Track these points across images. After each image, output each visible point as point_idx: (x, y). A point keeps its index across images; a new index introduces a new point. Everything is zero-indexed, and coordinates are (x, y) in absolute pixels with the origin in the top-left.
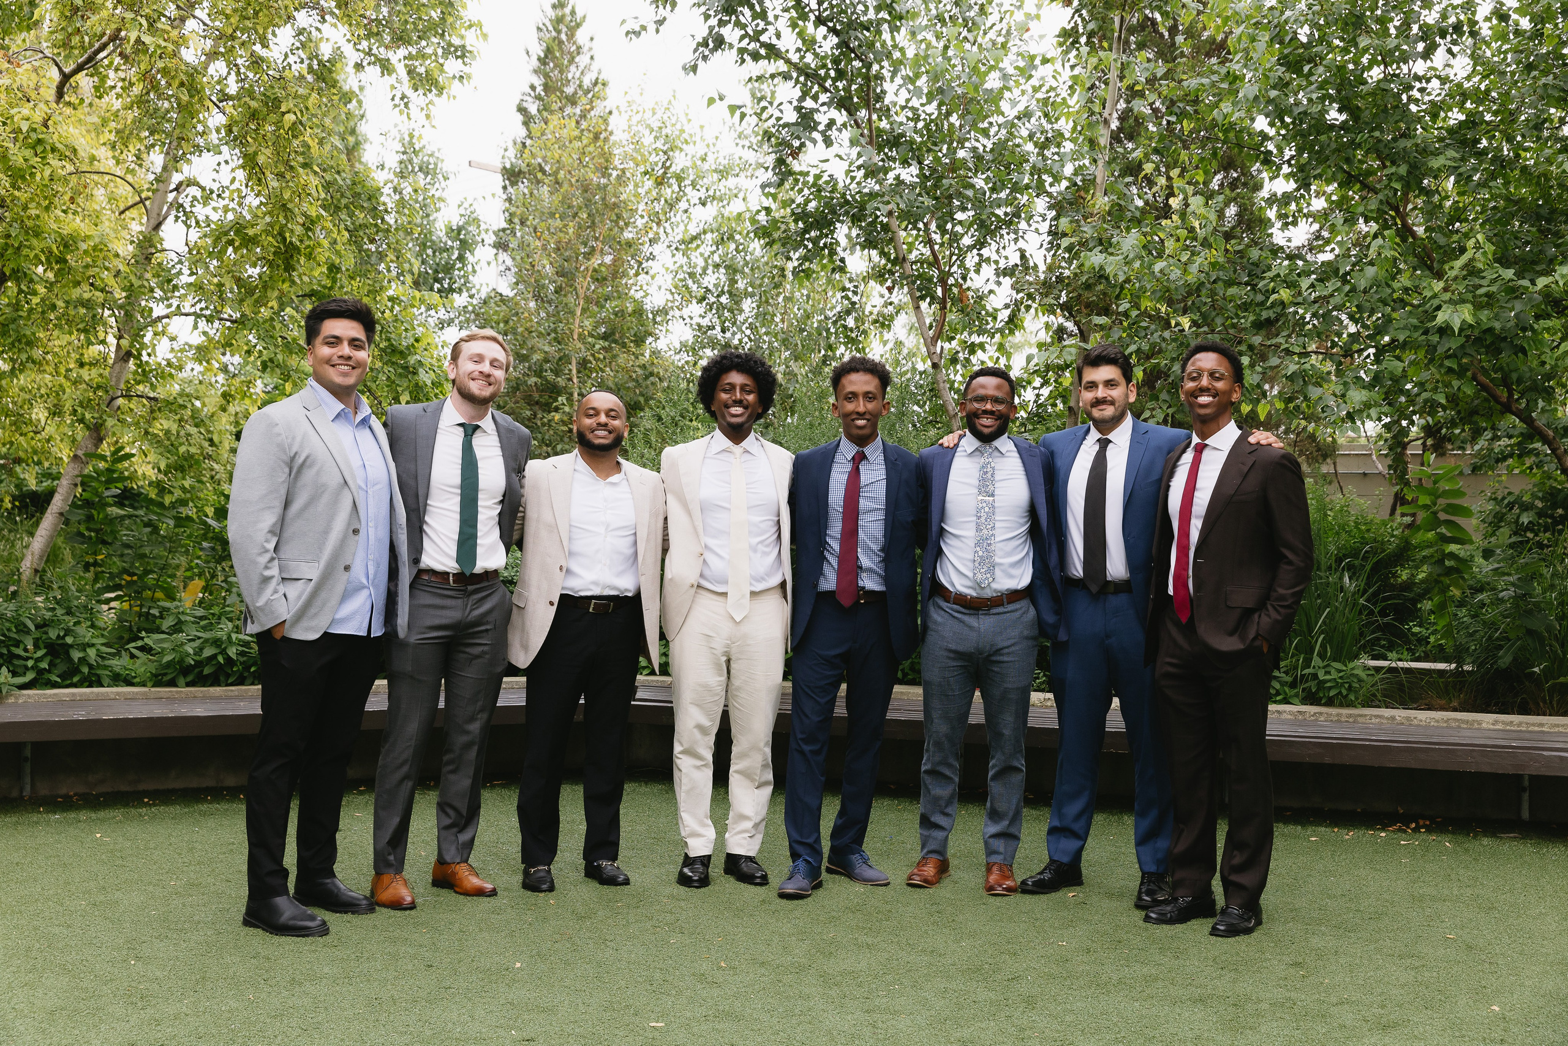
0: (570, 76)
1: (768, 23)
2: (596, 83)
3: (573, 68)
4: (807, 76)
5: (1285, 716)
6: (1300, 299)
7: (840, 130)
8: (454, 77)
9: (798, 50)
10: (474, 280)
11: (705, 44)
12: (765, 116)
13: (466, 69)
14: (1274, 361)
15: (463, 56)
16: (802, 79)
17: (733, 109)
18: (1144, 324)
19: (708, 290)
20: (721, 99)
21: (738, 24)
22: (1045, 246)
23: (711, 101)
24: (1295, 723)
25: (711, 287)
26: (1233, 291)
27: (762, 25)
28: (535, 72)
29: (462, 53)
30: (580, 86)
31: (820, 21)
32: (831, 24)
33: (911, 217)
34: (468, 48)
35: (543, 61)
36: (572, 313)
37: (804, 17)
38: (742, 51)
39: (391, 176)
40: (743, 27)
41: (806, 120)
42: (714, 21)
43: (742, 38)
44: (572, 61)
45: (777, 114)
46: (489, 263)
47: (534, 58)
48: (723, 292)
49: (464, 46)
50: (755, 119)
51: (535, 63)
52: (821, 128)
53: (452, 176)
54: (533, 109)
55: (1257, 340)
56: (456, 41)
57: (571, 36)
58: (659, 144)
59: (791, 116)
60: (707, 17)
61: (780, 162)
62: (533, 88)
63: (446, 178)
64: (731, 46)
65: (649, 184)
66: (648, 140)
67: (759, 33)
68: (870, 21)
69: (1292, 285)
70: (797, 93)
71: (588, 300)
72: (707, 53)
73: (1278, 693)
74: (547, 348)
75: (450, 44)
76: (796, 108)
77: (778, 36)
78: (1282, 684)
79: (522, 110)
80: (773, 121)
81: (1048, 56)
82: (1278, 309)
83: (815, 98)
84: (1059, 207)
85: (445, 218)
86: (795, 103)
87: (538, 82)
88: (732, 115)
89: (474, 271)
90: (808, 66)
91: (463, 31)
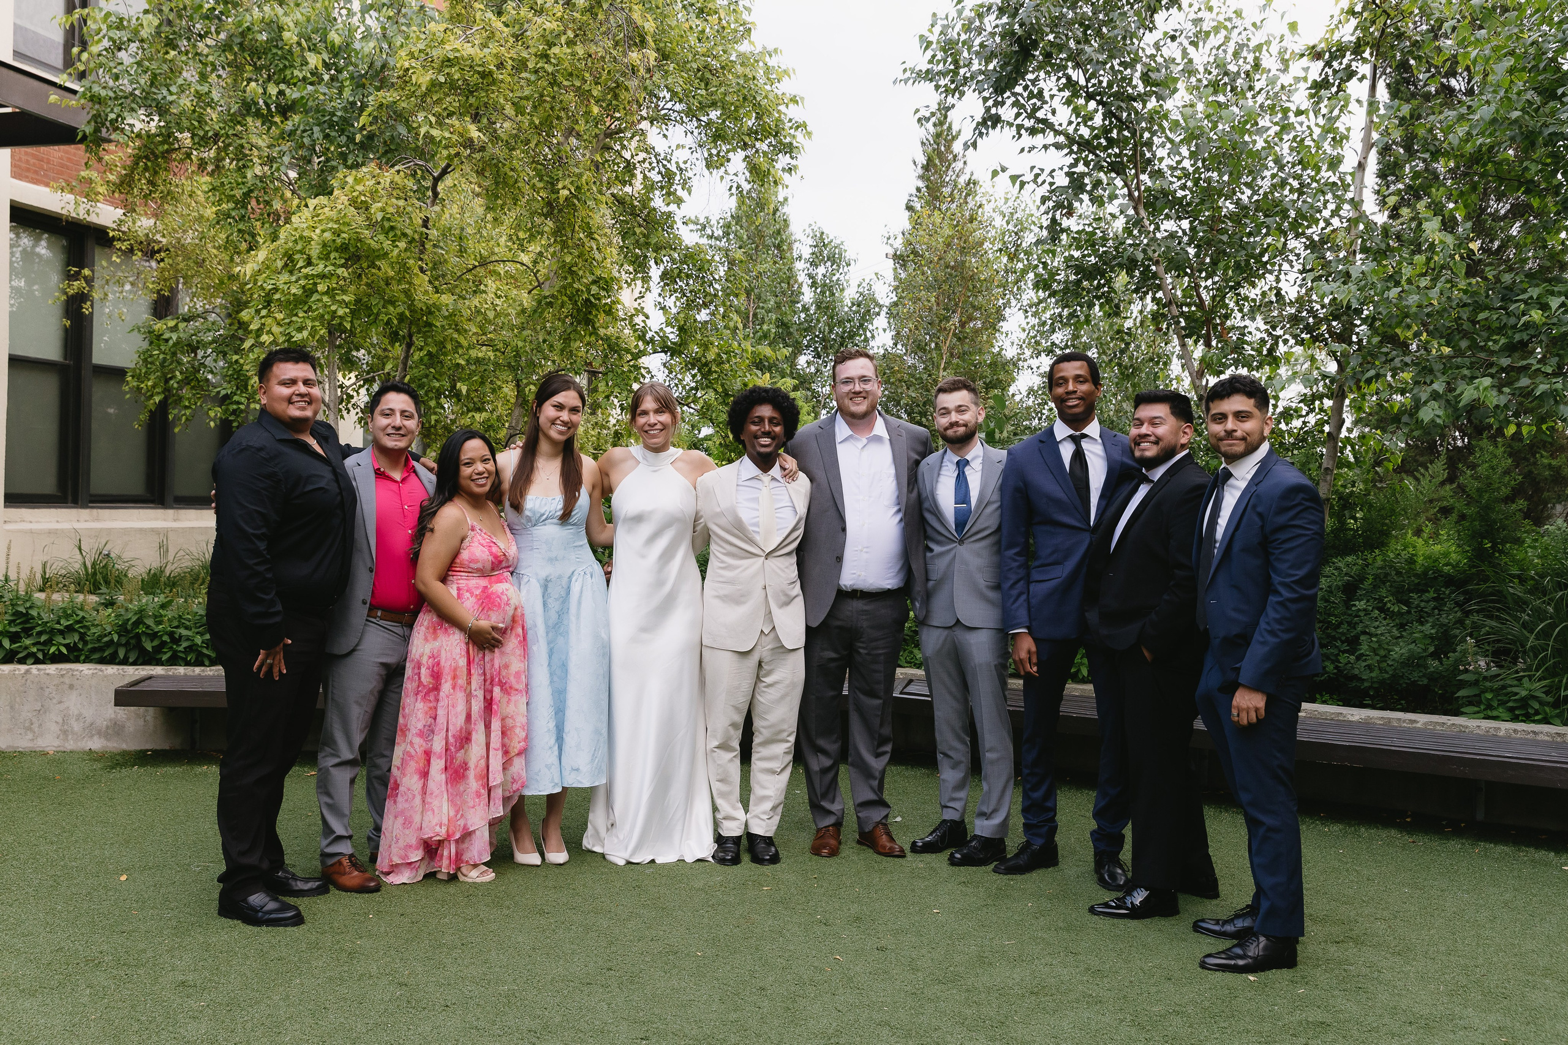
0: (947, 179)
1: (1047, 103)
2: (968, 184)
3: (950, 173)
4: (1079, 144)
5: (1540, 737)
6: (1555, 320)
7: (1105, 190)
8: (784, 170)
9: (1070, 123)
10: (872, 343)
11: (984, 123)
12: (1040, 180)
13: (793, 162)
14: (1524, 382)
15: (791, 152)
16: (1075, 148)
17: (1014, 178)
18: (1384, 350)
19: (1053, 344)
20: (1004, 170)
21: (1016, 104)
22: (1299, 282)
23: (995, 173)
24: (1552, 745)
25: (1057, 342)
26: (1481, 316)
27: (1039, 103)
28: (919, 177)
29: (789, 149)
30: (955, 186)
31: (1090, 97)
32: (1098, 98)
33: (1177, 265)
34: (795, 144)
35: (926, 168)
36: (938, 368)
37: (1075, 94)
38: (1020, 127)
39: (808, 265)
40: (1023, 106)
41: (1077, 184)
42: (990, 103)
43: (1018, 115)
44: (948, 168)
45: (1050, 179)
46: (885, 330)
47: (920, 166)
48: (1067, 347)
49: (791, 144)
50: (1032, 186)
51: (920, 171)
52: (1088, 188)
53: (852, 263)
54: (917, 206)
55: (1505, 362)
56: (788, 140)
57: (948, 148)
58: (1010, 227)
59: (1064, 181)
60: (985, 100)
61: (1054, 220)
62: (918, 190)
63: (848, 265)
64: (1011, 125)
65: (1005, 260)
66: (999, 222)
67: (1035, 109)
68: (1139, 95)
69: (1544, 307)
70: (1070, 160)
71: (952, 355)
72: (984, 130)
73: (1537, 713)
74: (914, 395)
75: (781, 143)
76: (1067, 174)
77: (1054, 112)
78: (1542, 703)
79: (909, 208)
80: (1046, 187)
81: (1303, 108)
82: (1532, 332)
83: (1087, 164)
84: (1312, 246)
85: (850, 294)
86: (1066, 169)
87: (921, 184)
88: (1014, 185)
89: (873, 337)
90: (1081, 136)
91: (792, 132)
